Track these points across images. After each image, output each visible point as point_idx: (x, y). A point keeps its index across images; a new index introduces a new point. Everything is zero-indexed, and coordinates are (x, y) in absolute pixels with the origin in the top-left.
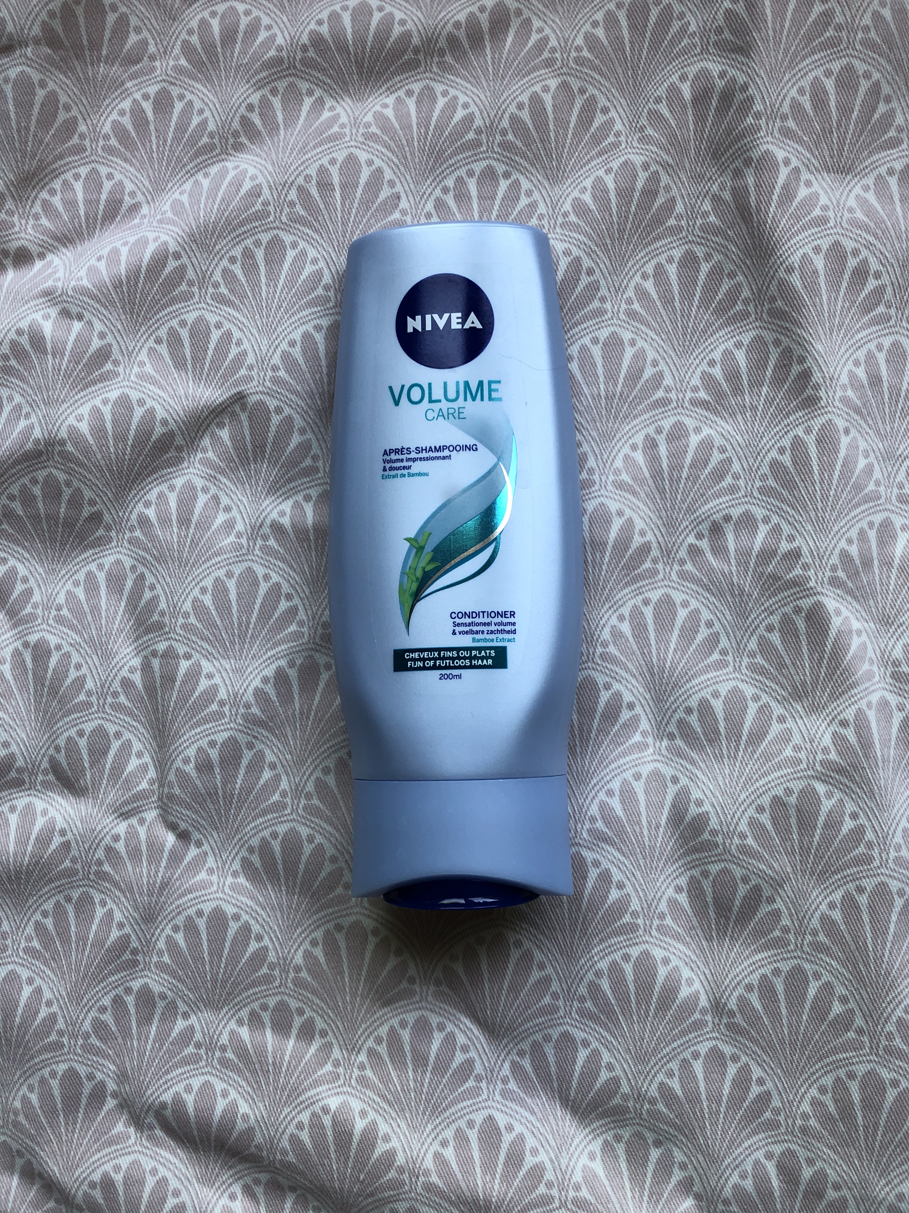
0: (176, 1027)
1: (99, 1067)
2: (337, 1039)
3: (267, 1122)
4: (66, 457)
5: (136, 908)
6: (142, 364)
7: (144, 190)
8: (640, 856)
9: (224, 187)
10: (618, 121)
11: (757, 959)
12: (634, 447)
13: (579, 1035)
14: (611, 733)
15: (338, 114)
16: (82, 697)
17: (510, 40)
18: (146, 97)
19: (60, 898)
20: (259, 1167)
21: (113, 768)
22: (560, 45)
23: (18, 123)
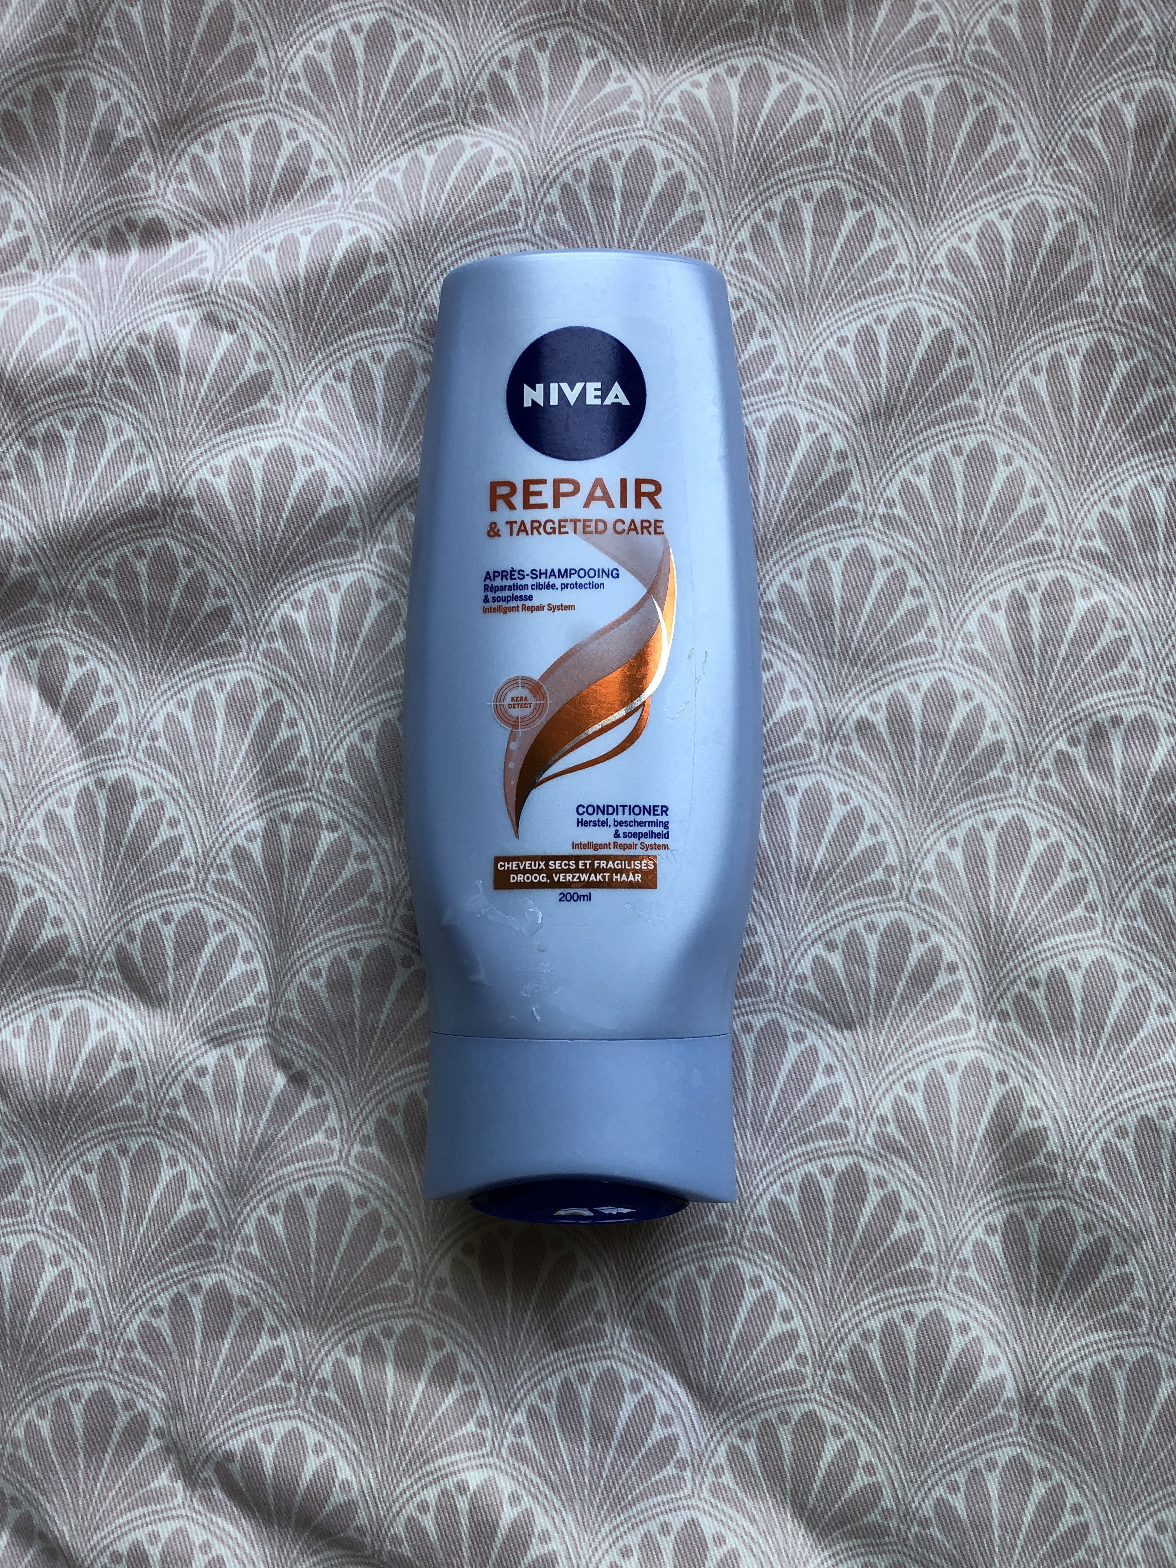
0: (258, 1347)
1: (143, 1393)
2: (486, 1387)
3: (376, 1495)
4: (191, 524)
5: (220, 1175)
6: (311, 406)
7: (340, 160)
8: (943, 1179)
9: (457, 169)
10: (1024, 147)
11: (1093, 1340)
12: (995, 606)
13: (830, 1418)
14: (921, 1003)
15: (629, 88)
16: (174, 867)
17: (882, 14)
18: (357, 28)
19: (112, 1147)
20: (357, 1557)
21: (207, 972)
22: (954, 33)
23: (174, 41)
